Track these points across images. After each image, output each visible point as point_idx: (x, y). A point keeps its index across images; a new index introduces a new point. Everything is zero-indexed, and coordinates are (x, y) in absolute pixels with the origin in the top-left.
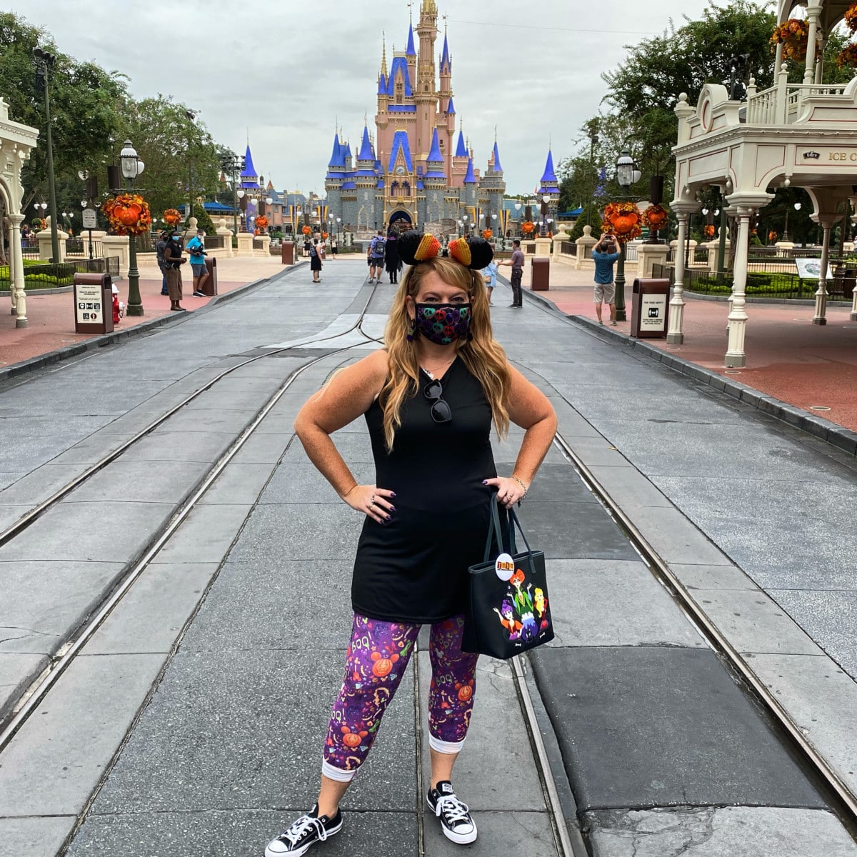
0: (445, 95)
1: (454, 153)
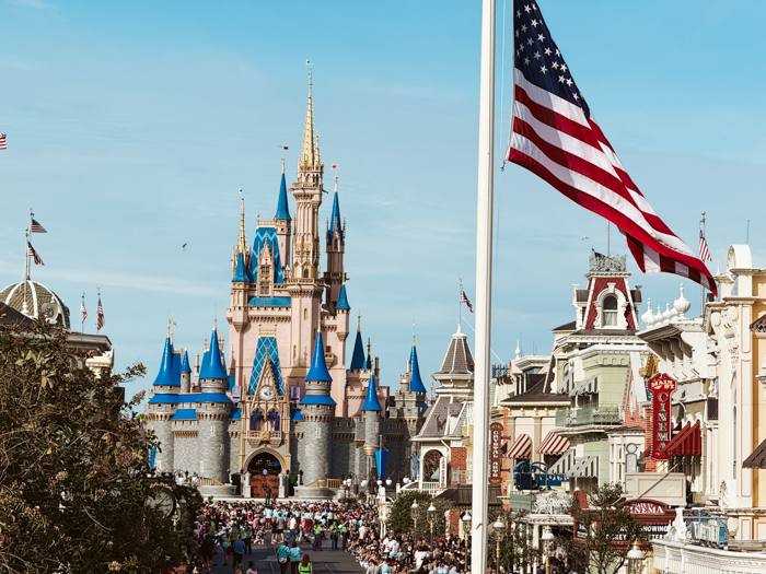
0: (334, 277)
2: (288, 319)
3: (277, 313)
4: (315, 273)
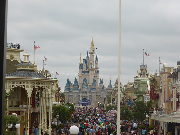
0: (97, 68)
1: (99, 83)
2: (89, 75)
3: (86, 74)
4: (93, 67)
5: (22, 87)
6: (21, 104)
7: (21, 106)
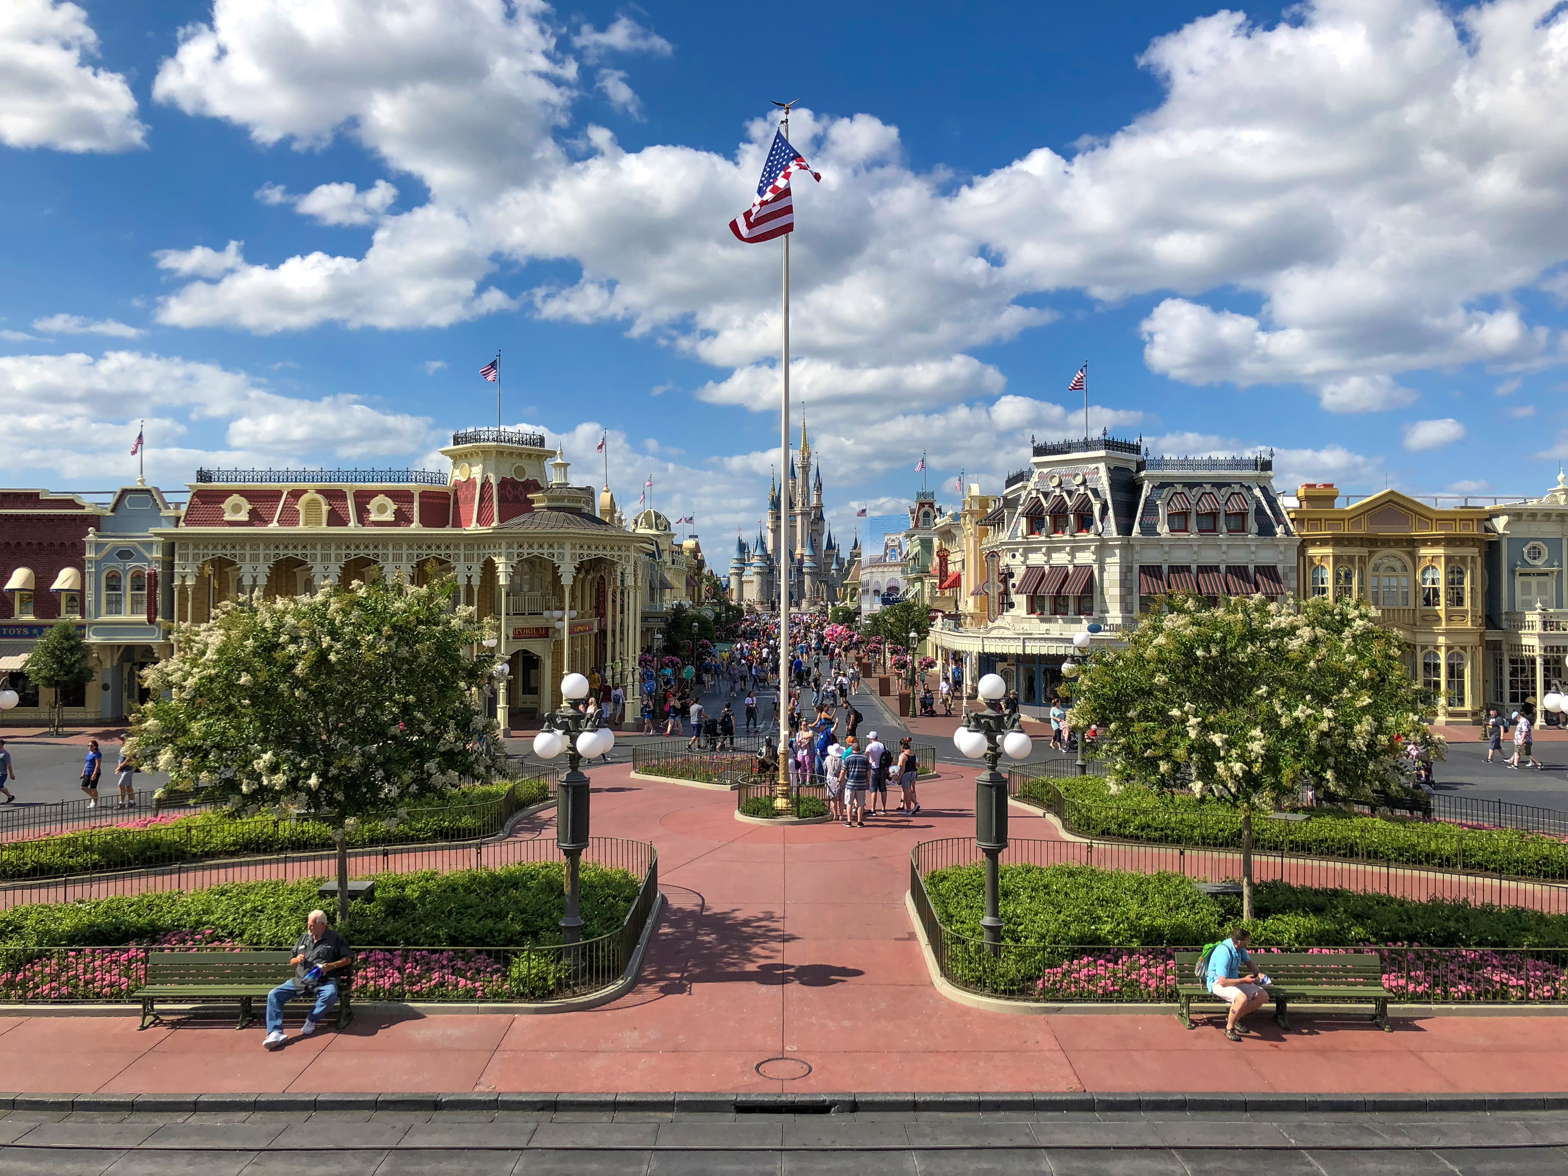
0: (819, 507)
1: (824, 548)
2: (795, 526)
3: (790, 524)
4: (809, 504)
5: (545, 556)
6: (548, 609)
7: (546, 613)
